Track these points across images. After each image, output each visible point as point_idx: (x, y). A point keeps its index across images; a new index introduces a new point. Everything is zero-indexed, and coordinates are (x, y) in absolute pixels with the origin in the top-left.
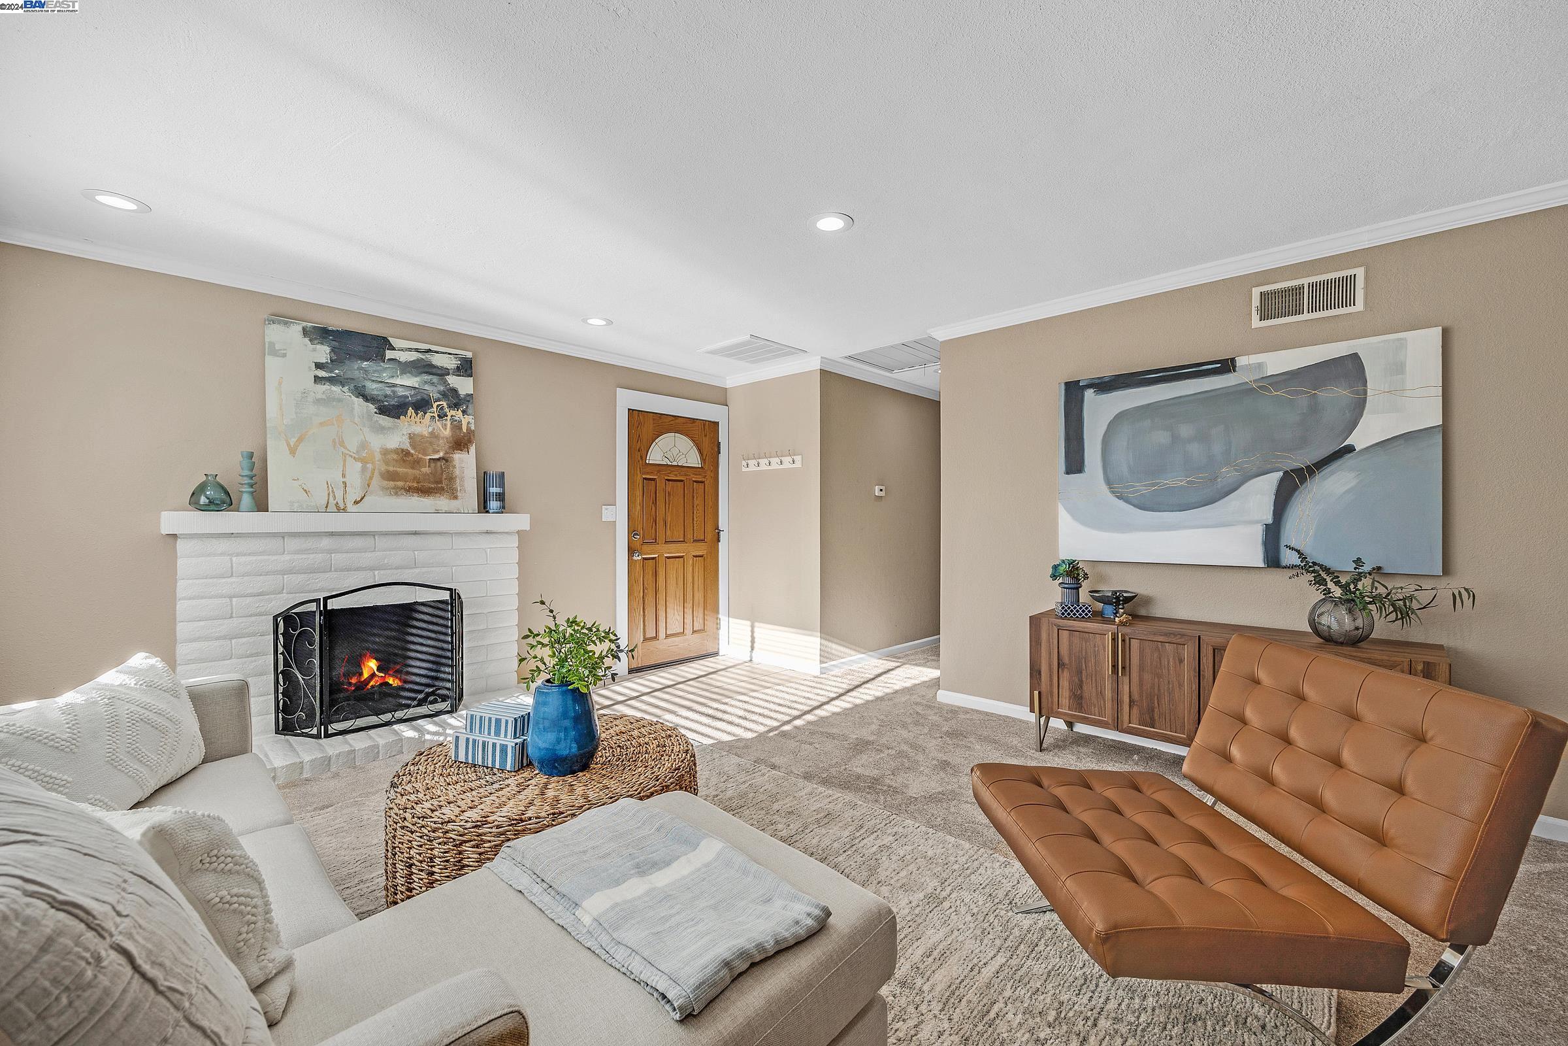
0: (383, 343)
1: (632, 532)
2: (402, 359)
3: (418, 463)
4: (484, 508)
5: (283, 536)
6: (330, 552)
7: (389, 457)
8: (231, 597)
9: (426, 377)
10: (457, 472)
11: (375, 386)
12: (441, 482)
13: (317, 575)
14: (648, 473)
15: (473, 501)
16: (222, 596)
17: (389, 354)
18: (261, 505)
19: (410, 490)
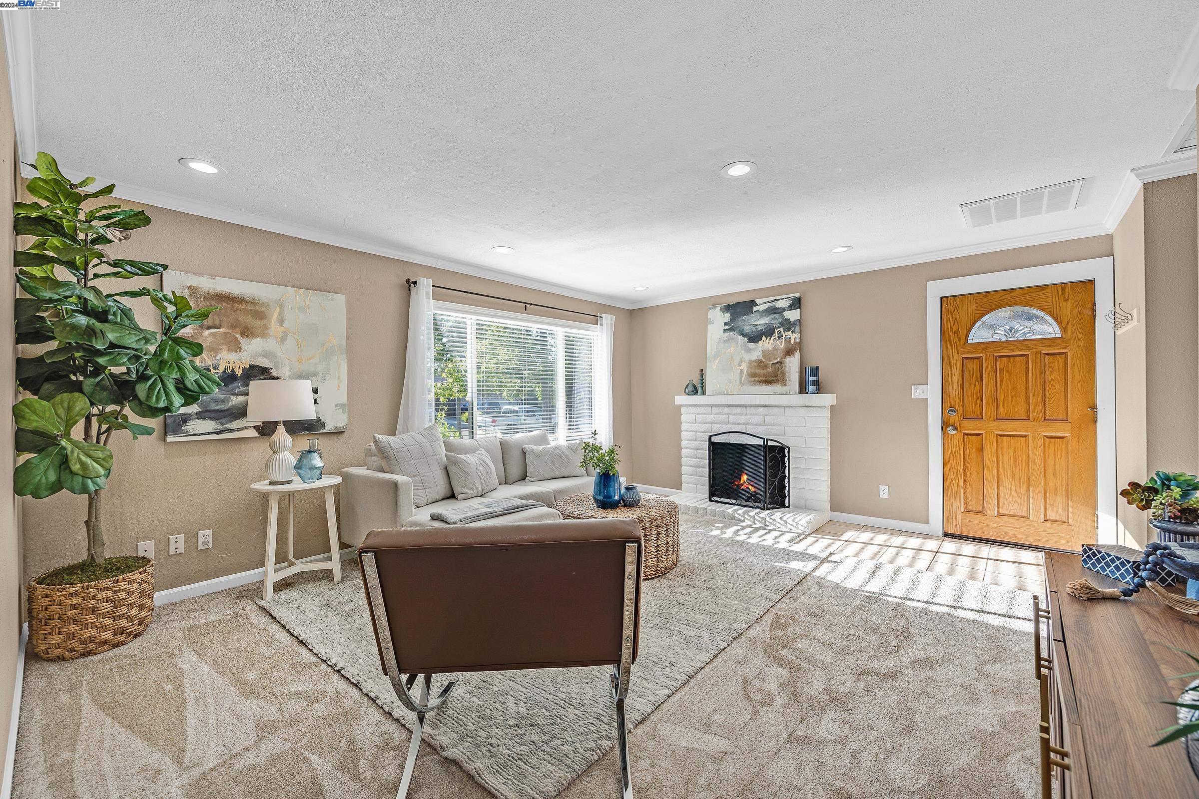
0: (753, 303)
1: (947, 407)
2: (761, 310)
3: (766, 366)
4: (802, 390)
5: (712, 406)
6: (728, 414)
7: (752, 364)
8: (696, 432)
9: (772, 316)
10: (787, 369)
11: (748, 327)
12: (777, 376)
13: (723, 425)
14: (968, 353)
15: (797, 388)
16: (693, 431)
17: (755, 309)
18: (704, 393)
19: (761, 382)
